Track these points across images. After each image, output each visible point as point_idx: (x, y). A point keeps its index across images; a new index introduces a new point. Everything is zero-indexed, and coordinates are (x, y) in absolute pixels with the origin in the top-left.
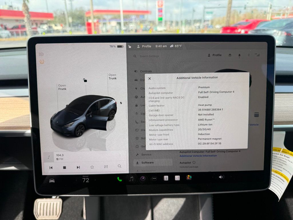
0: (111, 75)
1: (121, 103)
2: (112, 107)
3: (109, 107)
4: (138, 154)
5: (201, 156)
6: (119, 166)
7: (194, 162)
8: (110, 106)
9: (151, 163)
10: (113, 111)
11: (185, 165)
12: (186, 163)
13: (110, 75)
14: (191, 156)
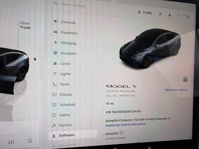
0: (24, 23)
1: (35, 59)
2: (22, 64)
3: (18, 64)
4: (54, 125)
5: (129, 125)
6: (30, 141)
7: (122, 133)
8: (21, 62)
9: (70, 135)
10: (24, 69)
11: (111, 136)
12: (112, 134)
13: (22, 23)
14: (118, 125)
